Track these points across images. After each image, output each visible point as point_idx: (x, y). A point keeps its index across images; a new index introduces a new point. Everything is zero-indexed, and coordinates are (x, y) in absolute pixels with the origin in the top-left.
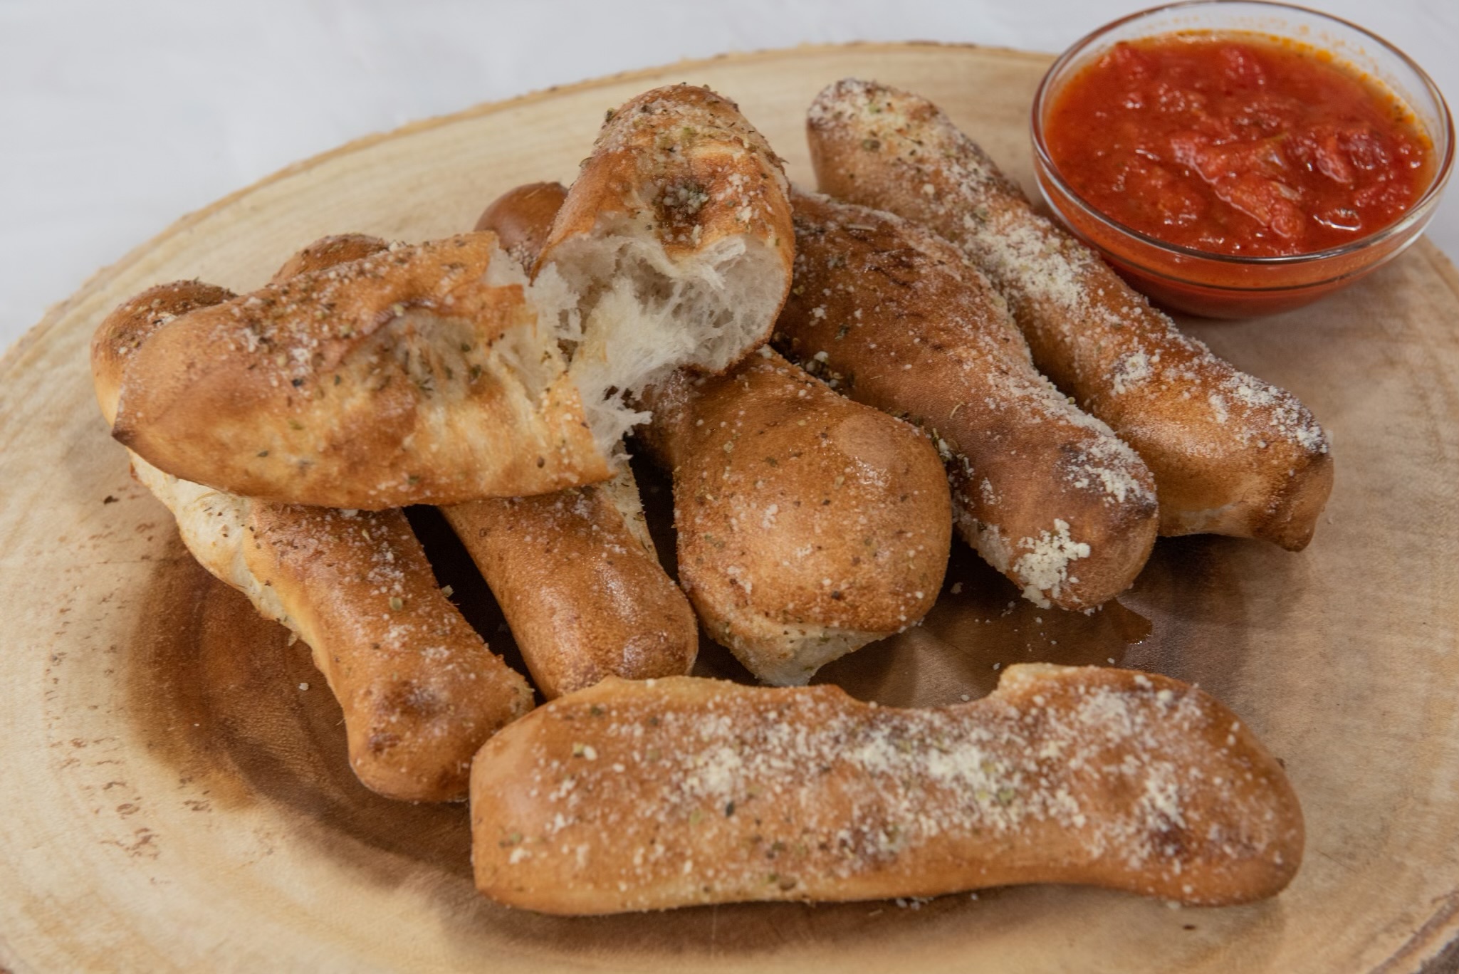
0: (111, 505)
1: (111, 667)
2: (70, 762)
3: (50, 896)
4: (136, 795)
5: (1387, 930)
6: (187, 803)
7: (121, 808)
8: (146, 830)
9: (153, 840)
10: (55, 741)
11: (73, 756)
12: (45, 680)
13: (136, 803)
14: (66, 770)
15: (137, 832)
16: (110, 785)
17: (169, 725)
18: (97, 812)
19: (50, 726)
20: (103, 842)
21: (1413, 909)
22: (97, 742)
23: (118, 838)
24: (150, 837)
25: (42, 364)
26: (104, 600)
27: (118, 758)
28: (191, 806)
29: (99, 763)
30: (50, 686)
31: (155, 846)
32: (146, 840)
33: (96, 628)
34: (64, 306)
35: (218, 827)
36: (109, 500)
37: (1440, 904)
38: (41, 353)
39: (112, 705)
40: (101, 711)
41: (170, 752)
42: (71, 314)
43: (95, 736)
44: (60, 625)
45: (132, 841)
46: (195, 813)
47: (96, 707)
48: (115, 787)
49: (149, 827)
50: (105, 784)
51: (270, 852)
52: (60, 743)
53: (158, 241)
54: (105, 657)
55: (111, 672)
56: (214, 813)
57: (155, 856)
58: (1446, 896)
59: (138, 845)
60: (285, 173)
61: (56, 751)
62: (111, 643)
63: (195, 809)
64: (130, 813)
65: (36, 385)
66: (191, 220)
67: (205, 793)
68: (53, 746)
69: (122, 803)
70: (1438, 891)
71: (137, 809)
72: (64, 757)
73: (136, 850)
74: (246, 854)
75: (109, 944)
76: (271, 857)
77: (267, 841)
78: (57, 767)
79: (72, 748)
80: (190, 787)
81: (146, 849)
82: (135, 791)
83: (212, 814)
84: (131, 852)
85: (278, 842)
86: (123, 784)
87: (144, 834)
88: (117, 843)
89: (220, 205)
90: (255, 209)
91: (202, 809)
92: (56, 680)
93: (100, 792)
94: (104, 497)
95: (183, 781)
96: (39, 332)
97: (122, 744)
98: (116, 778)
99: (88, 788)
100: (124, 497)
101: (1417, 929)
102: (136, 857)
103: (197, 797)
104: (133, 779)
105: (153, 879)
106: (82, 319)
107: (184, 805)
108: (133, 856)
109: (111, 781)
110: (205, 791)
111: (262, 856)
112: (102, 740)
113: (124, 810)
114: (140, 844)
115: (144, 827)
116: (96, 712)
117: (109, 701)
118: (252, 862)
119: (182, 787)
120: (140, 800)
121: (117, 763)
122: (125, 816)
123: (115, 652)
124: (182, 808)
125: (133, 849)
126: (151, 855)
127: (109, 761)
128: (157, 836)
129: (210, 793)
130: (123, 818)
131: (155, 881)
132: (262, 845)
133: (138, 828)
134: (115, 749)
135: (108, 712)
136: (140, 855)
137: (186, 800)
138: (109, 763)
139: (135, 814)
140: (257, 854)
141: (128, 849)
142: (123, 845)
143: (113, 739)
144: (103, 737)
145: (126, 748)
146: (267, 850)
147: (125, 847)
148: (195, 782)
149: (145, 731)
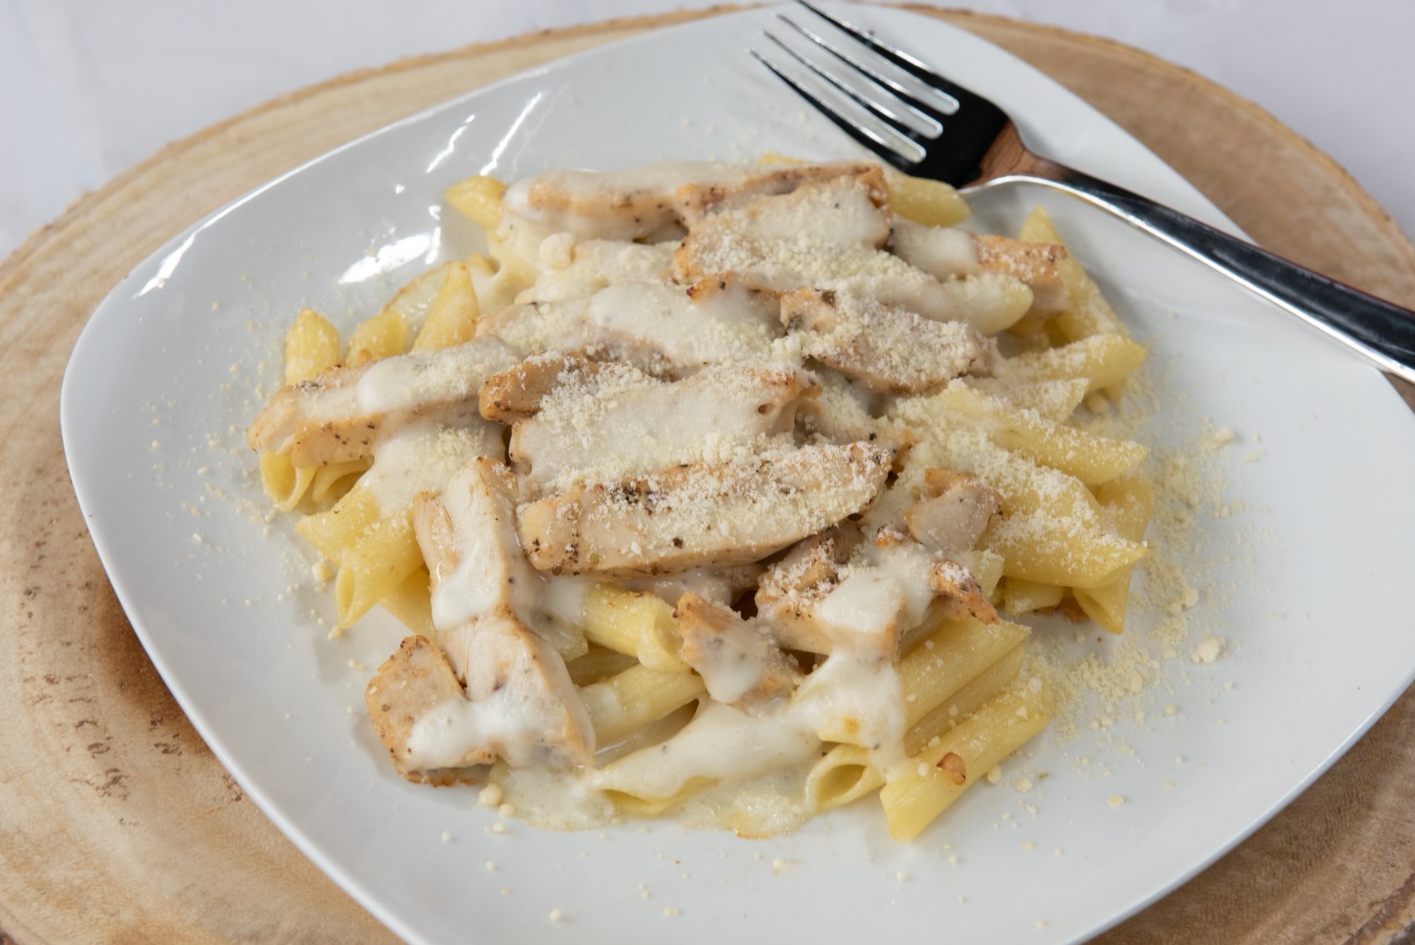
1: (85, 604)
2: (42, 698)
3: (19, 831)
4: (107, 735)
5: (1324, 931)
6: (157, 746)
7: (91, 747)
8: (116, 770)
9: (123, 780)
10: (29, 676)
11: (45, 691)
12: (20, 614)
13: (106, 743)
14: (38, 706)
15: (107, 773)
16: (81, 723)
17: (142, 666)
19: (23, 661)
20: (73, 781)
21: (1351, 911)
22: (70, 679)
23: (89, 777)
24: (120, 777)
25: (24, 289)
27: (91, 695)
28: (162, 748)
29: (71, 701)
30: (24, 619)
31: (125, 787)
32: (115, 781)
33: (71, 564)
34: (47, 230)
35: (187, 771)
37: (1377, 908)
38: (22, 278)
39: (86, 642)
40: (75, 648)
41: (142, 692)
42: (54, 239)
43: (69, 672)
44: (36, 558)
45: (102, 781)
46: (164, 756)
47: (69, 644)
49: (119, 768)
50: (76, 722)
51: (239, 799)
52: (33, 678)
53: (143, 168)
54: (80, 594)
55: (85, 608)
56: (184, 757)
57: (125, 797)
58: (1383, 901)
59: (108, 785)
60: (273, 105)
61: (29, 687)
62: (85, 580)
63: (165, 752)
64: (100, 753)
65: (16, 311)
66: (177, 149)
67: (175, 737)
68: (26, 680)
69: (91, 742)
70: (1376, 895)
71: (108, 749)
72: (35, 693)
73: (105, 790)
74: (215, 799)
75: (77, 882)
76: (240, 803)
77: (235, 787)
78: (31, 702)
79: (44, 683)
80: (161, 729)
81: (115, 789)
82: (105, 730)
83: (182, 757)
84: (102, 792)
86: (95, 723)
87: (114, 774)
88: (87, 782)
89: (206, 134)
90: (242, 141)
91: (172, 752)
92: (30, 615)
93: (72, 730)
95: (153, 723)
96: (20, 257)
97: (94, 683)
98: (88, 717)
99: (60, 725)
101: (1354, 931)
102: (106, 797)
103: (168, 740)
104: (104, 719)
105: (122, 820)
106: (65, 245)
107: (154, 747)
108: (102, 796)
109: (82, 719)
110: (174, 734)
111: (229, 803)
112: (74, 677)
113: (95, 750)
114: (109, 784)
115: (114, 767)
116: (69, 649)
117: (83, 638)
118: (220, 808)
119: (154, 729)
120: (111, 740)
121: (89, 701)
122: (96, 755)
123: (90, 589)
124: (152, 750)
125: (103, 789)
126: (120, 796)
127: (82, 699)
128: (127, 777)
129: (180, 736)
130: (94, 758)
131: (123, 822)
132: (230, 791)
133: (109, 768)
134: (88, 687)
135: (82, 649)
136: (109, 795)
137: (157, 742)
138: (81, 701)
139: (105, 754)
140: (225, 800)
141: (98, 788)
142: (93, 785)
143: (86, 677)
144: (75, 675)
145: (99, 686)
146: (234, 797)
147: (95, 786)
148: (165, 725)
149: (118, 670)
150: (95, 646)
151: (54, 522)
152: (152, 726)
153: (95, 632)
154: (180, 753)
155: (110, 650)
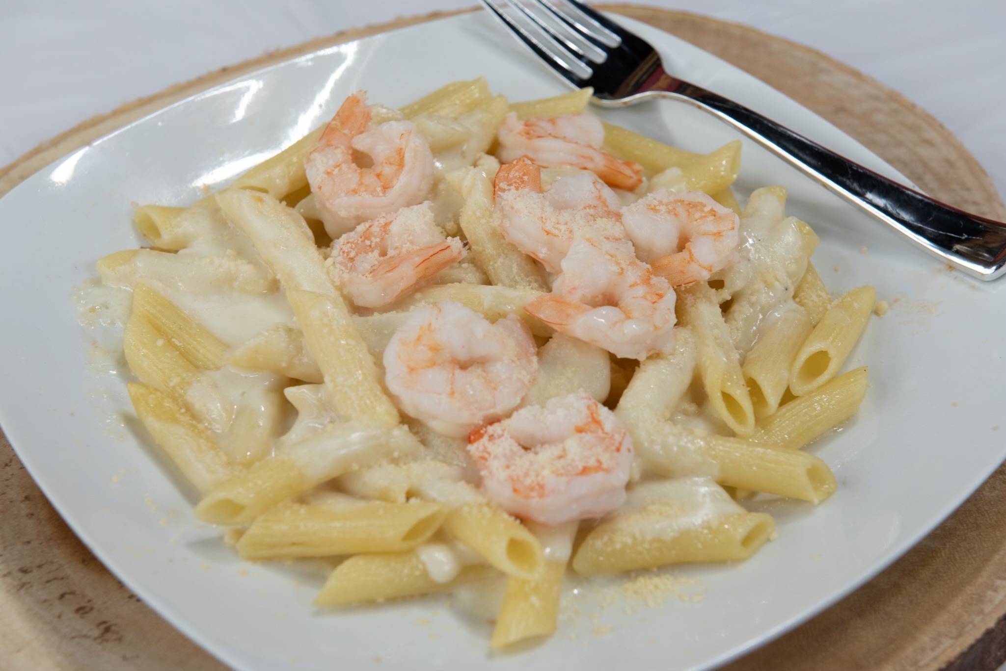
18: (59, 617)
26: (6, 465)
48: (67, 597)
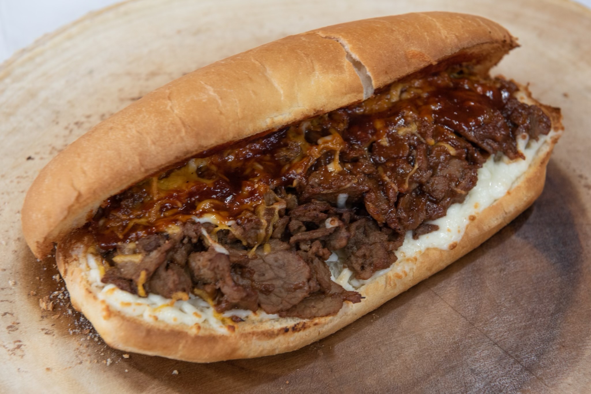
0: (30, 161)
1: (16, 249)
4: (18, 321)
6: (43, 330)
7: (9, 327)
8: (20, 341)
9: (22, 347)
13: (16, 326)
15: (15, 342)
16: (5, 314)
17: (40, 285)
23: (5, 344)
24: (21, 345)
25: (8, 80)
27: (11, 299)
28: (44, 332)
29: (2, 301)
31: (23, 351)
32: (19, 347)
33: (12, 227)
34: (24, 51)
36: (29, 158)
38: (8, 74)
39: (14, 270)
40: (7, 272)
42: (26, 56)
45: (12, 346)
46: (46, 336)
47: (5, 270)
49: (21, 340)
50: (3, 313)
51: (81, 363)
53: (75, 23)
56: (56, 337)
57: (22, 356)
62: (18, 236)
63: (46, 333)
64: (13, 331)
66: (94, 15)
69: (9, 324)
71: (17, 329)
73: (13, 352)
76: (81, 365)
77: (80, 356)
80: (46, 321)
81: (18, 352)
82: (17, 319)
83: (54, 337)
84: (11, 353)
85: (86, 358)
86: (12, 314)
87: (18, 343)
88: (4, 346)
89: (109, 9)
91: (49, 334)
94: (27, 156)
95: (42, 317)
96: (9, 63)
97: (15, 292)
98: (9, 310)
100: (37, 158)
102: (13, 355)
103: (49, 327)
104: (17, 312)
105: (19, 369)
106: (31, 59)
107: (40, 330)
108: (11, 355)
109: (6, 312)
110: (53, 324)
111: (76, 365)
112: (5, 288)
113: (10, 329)
114: (15, 348)
115: (19, 339)
116: (5, 272)
117: (12, 267)
118: (70, 367)
119: (42, 320)
120: (19, 325)
121: (11, 302)
122: (11, 332)
123: (19, 241)
124: (40, 332)
125: (12, 351)
126: (20, 356)
127: (7, 301)
128: (25, 345)
129: (55, 326)
130: (9, 333)
131: (20, 370)
132: (77, 358)
133: (16, 339)
134: (11, 294)
135: (11, 273)
136: (15, 354)
137: (42, 328)
138: (7, 302)
139: (15, 331)
140: (74, 363)
141: (9, 350)
142: (6, 348)
143: (11, 289)
144: (5, 287)
145: (17, 294)
146: (79, 362)
147: (8, 349)
148: (48, 318)
149: (28, 286)
150: (17, 273)
151: (6, 204)
152: (41, 319)
153: (19, 264)
154: (54, 335)
155: (25, 275)
